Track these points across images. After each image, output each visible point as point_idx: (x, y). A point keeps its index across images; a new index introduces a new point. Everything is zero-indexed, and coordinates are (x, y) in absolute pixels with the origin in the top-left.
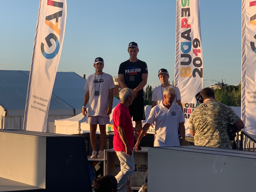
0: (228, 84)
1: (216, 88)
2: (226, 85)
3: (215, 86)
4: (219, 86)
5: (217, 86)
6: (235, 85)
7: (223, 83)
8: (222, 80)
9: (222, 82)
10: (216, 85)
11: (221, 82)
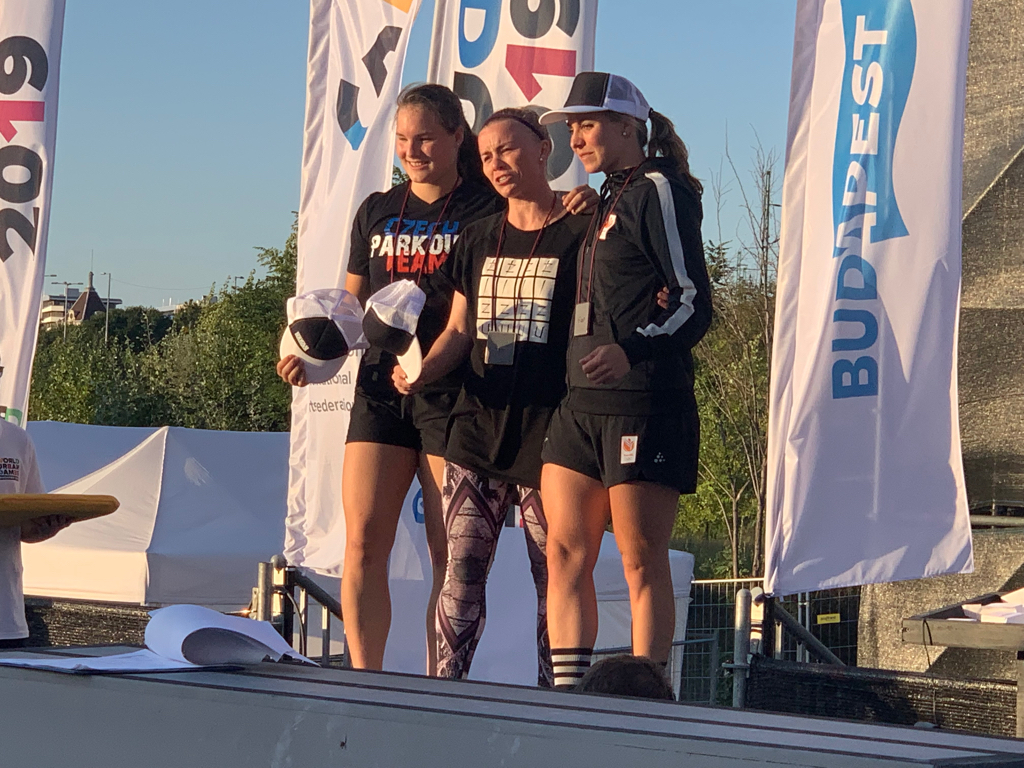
0: (120, 302)
1: (56, 319)
2: (113, 303)
3: (49, 309)
4: (71, 312)
5: (61, 308)
6: (161, 310)
7: (93, 294)
8: (92, 274)
9: (92, 288)
10: (57, 301)
11: (84, 289)
